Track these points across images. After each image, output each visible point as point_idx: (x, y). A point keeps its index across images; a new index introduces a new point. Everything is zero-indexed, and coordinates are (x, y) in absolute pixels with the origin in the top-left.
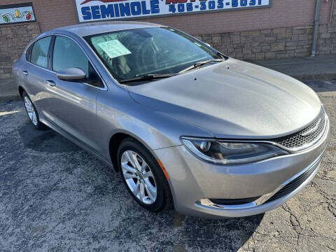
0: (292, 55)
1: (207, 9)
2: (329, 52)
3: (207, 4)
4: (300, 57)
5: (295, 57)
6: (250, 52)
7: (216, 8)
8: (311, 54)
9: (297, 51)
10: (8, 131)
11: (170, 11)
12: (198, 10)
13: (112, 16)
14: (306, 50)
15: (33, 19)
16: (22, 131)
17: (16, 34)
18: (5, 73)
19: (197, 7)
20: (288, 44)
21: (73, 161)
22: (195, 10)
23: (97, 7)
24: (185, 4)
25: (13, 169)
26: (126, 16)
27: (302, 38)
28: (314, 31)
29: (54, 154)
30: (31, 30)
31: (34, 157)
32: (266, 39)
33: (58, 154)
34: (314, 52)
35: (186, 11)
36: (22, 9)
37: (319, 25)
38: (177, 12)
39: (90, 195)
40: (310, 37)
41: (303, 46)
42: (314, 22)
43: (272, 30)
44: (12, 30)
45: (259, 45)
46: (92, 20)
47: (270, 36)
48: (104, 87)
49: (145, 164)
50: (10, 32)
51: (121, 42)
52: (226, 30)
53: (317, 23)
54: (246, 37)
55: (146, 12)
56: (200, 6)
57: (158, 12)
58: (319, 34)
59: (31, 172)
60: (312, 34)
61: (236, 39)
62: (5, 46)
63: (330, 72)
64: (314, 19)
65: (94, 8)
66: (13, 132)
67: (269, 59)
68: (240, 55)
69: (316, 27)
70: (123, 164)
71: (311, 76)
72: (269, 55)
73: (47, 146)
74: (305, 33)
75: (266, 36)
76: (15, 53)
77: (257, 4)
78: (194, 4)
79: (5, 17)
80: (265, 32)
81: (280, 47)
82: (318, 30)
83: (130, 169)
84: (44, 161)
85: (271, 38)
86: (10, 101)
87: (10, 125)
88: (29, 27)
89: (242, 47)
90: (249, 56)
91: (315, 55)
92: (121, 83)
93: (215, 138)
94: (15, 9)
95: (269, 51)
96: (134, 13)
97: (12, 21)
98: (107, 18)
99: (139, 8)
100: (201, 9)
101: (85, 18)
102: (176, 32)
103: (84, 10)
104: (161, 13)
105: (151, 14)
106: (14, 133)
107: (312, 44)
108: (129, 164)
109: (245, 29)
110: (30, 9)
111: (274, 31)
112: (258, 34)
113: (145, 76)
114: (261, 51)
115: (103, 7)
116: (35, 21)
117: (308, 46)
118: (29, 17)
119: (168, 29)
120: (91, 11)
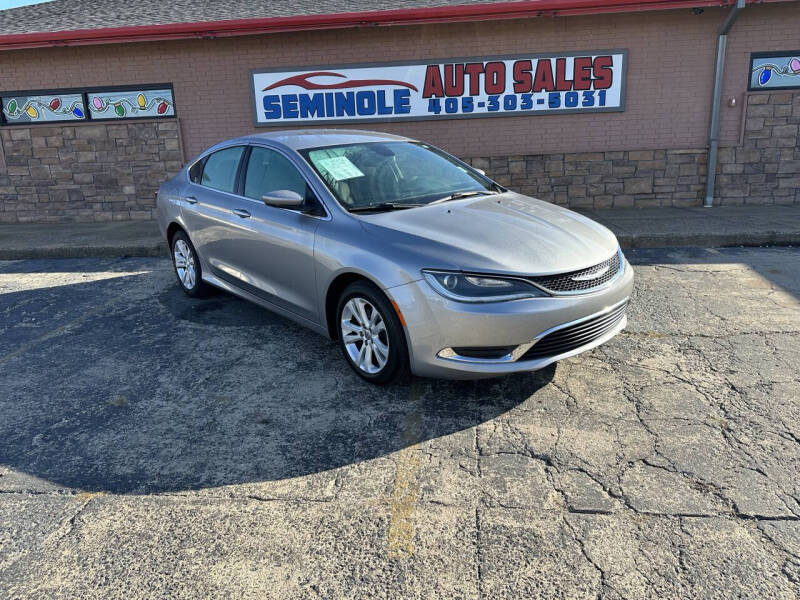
0: (667, 202)
1: (502, 109)
2: (741, 201)
3: (501, 100)
4: (683, 208)
5: (672, 207)
6: (582, 193)
7: (518, 109)
8: (704, 203)
9: (677, 195)
10: (139, 297)
11: (430, 110)
12: (484, 110)
13: (321, 114)
14: (695, 194)
15: (170, 111)
16: (165, 298)
17: (134, 139)
18: (104, 210)
19: (481, 105)
20: (659, 182)
21: (261, 336)
22: (477, 110)
23: (293, 97)
24: (460, 99)
25: (166, 342)
26: (346, 117)
27: (686, 170)
28: (708, 159)
29: (227, 328)
30: (165, 132)
31: (195, 330)
32: (616, 169)
33: (234, 328)
34: (710, 200)
35: (460, 111)
36: (152, 95)
37: (719, 148)
38: (443, 112)
39: (291, 371)
40: (702, 170)
41: (688, 186)
42: (709, 142)
43: (626, 152)
44: (129, 131)
45: (601, 181)
46: (282, 119)
47: (623, 166)
48: (326, 215)
49: (375, 312)
50: (124, 134)
51: (350, 160)
52: (536, 149)
53: (713, 144)
54: (577, 164)
55: (384, 110)
56: (487, 103)
57: (408, 112)
58: (720, 165)
59: (197, 345)
60: (706, 164)
61: (555, 167)
62: (110, 159)
63: (718, 233)
64: (709, 137)
65: (288, 98)
66: (148, 299)
67: (622, 209)
68: (563, 198)
69: (714, 151)
70: (343, 321)
71: (682, 238)
72: (621, 201)
73: (213, 318)
74: (694, 162)
75: (616, 163)
76: (129, 174)
77: (597, 105)
78: (476, 100)
79: (119, 108)
80: (613, 157)
81: (643, 186)
82: (718, 158)
83: (355, 328)
84: (212, 335)
85: (626, 169)
86: (127, 257)
87: (140, 289)
88: (162, 127)
89: (568, 184)
90: (581, 201)
91: (714, 205)
92: (350, 212)
93: (461, 271)
94: (140, 93)
95: (622, 192)
96: (362, 111)
97: (130, 114)
98: (310, 118)
99: (371, 103)
100: (490, 109)
101: (268, 116)
102: (431, 149)
103: (268, 101)
104: (413, 113)
105: (393, 115)
106: (151, 301)
107: (705, 184)
108: (354, 321)
109: (574, 150)
110: (166, 95)
111: (633, 156)
112: (599, 158)
113: (381, 205)
114: (606, 193)
115: (304, 97)
116: (175, 116)
117: (700, 187)
118: (163, 108)
119: (420, 144)
120: (281, 104)
